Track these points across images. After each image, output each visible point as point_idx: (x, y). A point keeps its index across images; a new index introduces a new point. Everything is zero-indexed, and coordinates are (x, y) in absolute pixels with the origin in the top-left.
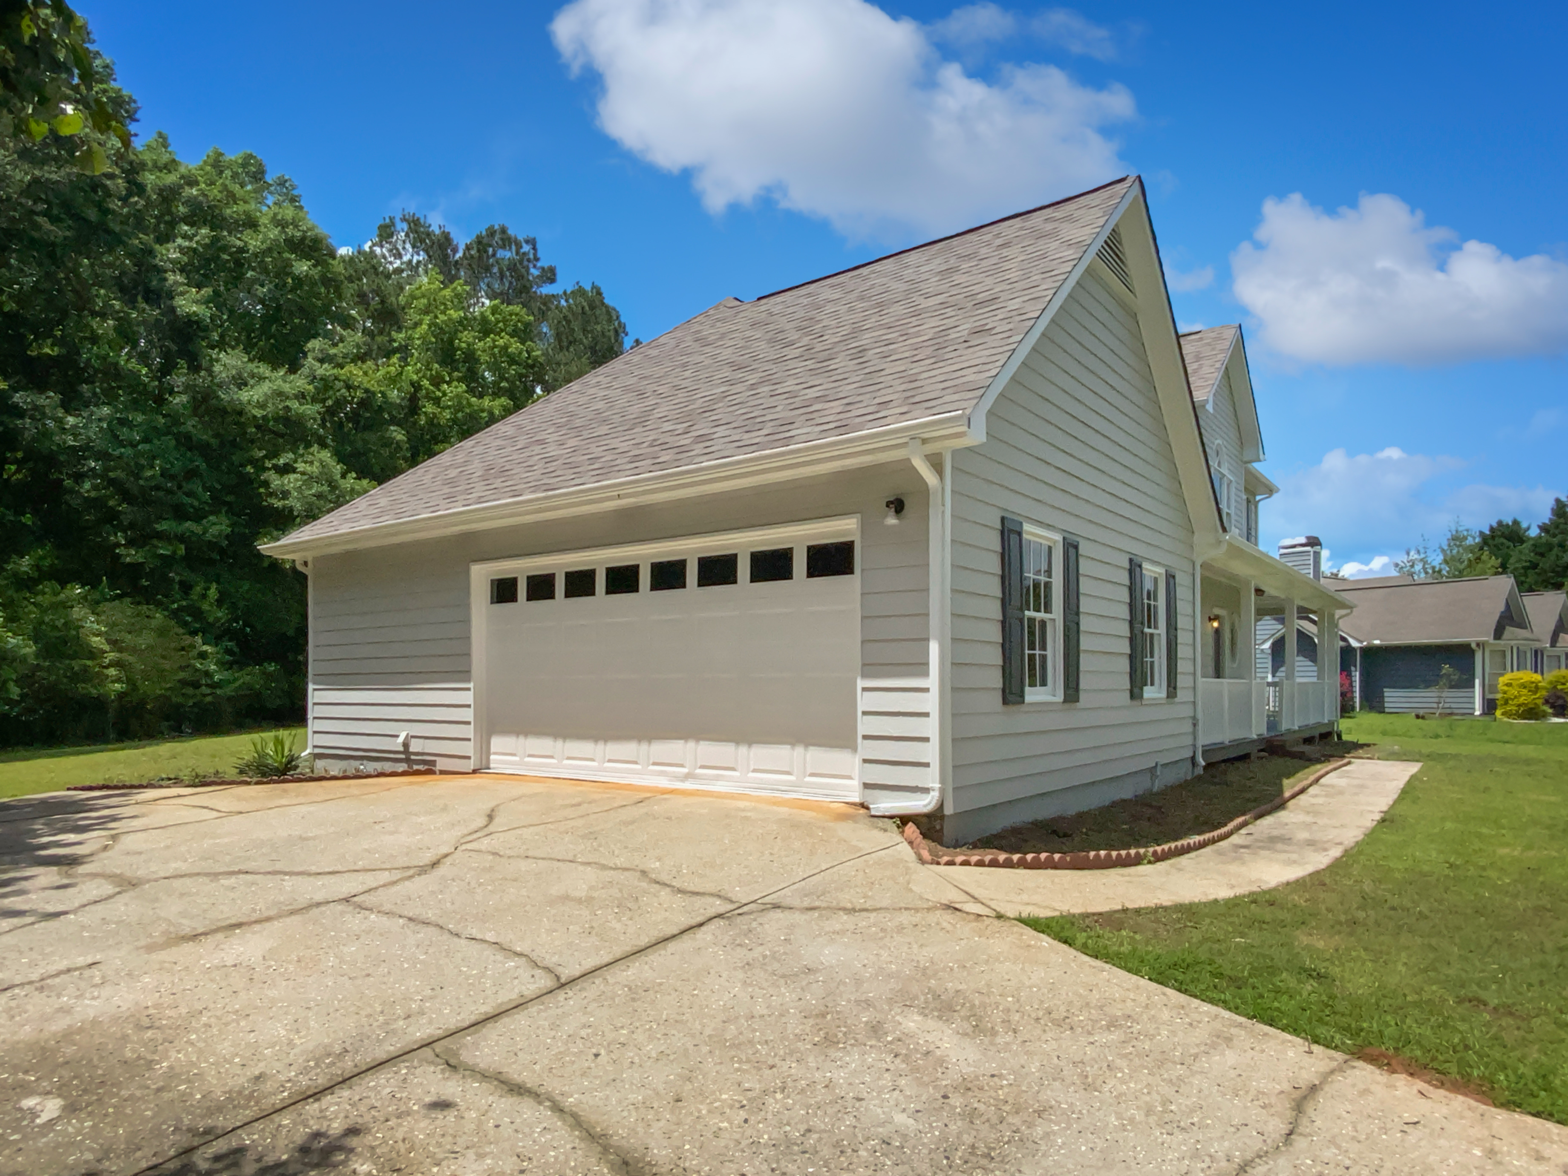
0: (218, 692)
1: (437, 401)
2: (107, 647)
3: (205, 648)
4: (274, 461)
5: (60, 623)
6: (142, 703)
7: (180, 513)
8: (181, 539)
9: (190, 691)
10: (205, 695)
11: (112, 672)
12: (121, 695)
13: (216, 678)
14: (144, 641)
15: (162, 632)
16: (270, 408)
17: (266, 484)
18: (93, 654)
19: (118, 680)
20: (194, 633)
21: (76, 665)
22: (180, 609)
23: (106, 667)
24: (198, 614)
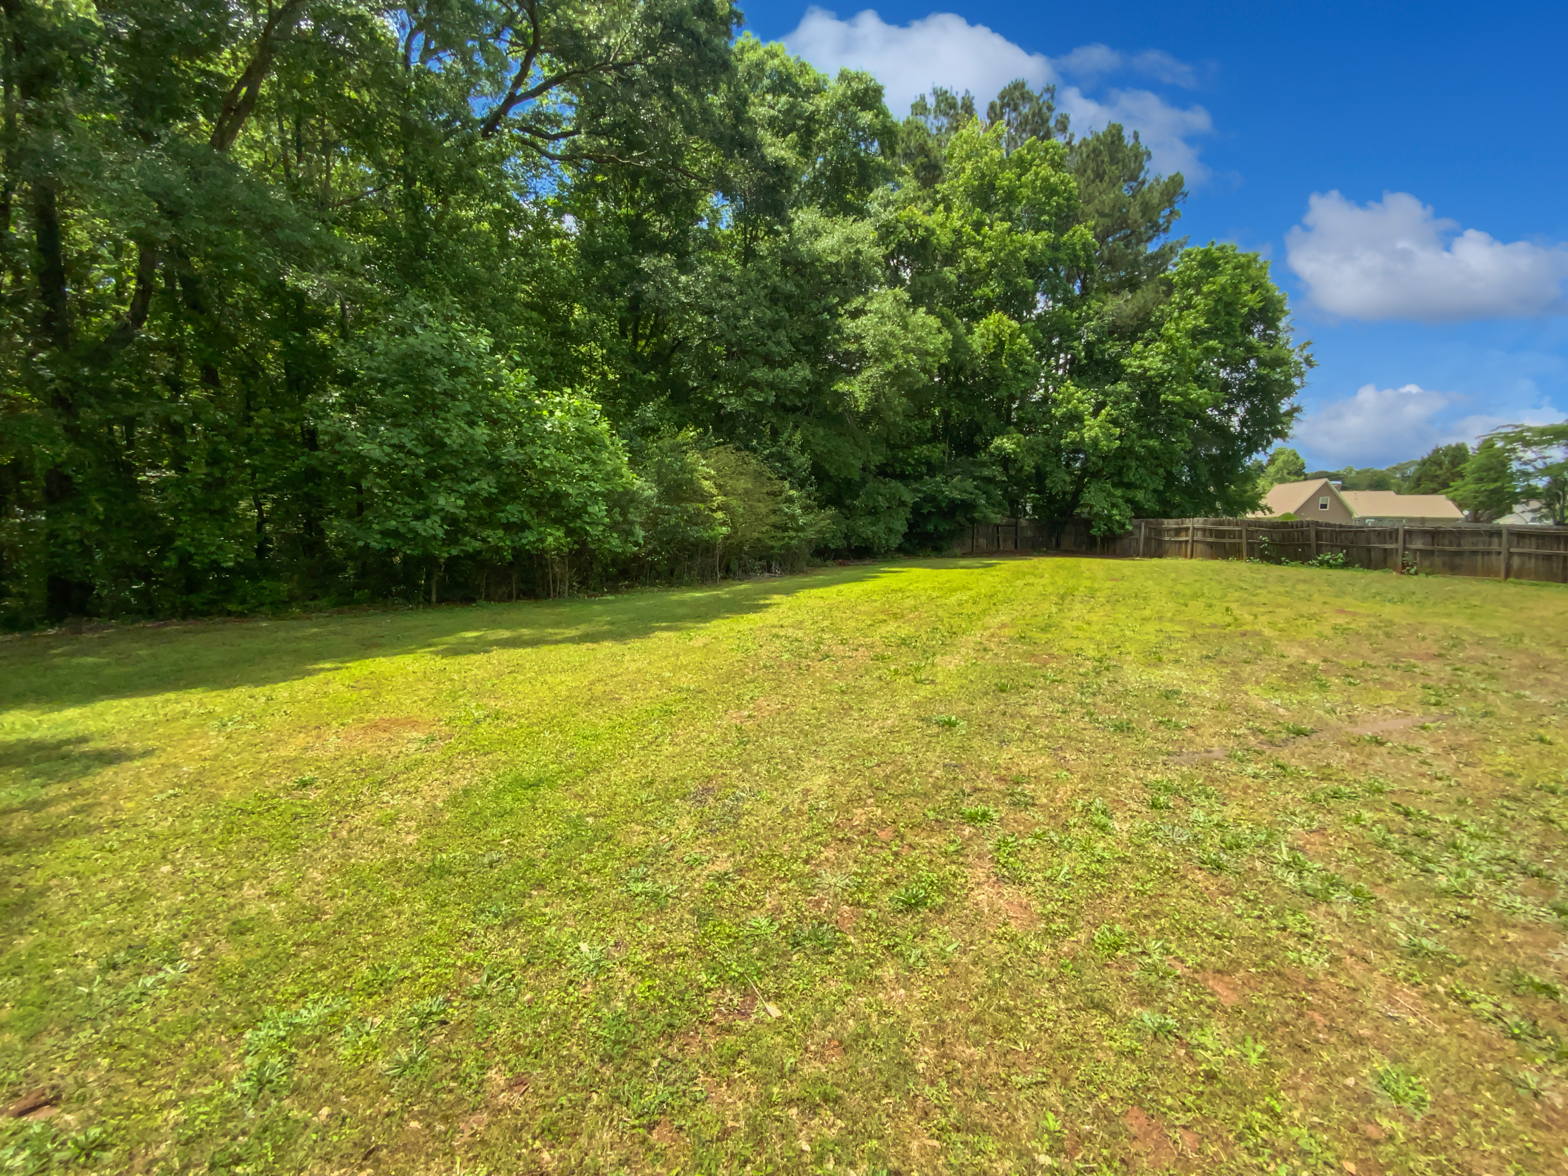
0: (801, 534)
1: (979, 245)
2: (714, 491)
3: (792, 492)
4: (847, 307)
5: (677, 466)
6: (740, 545)
7: (769, 361)
8: (772, 386)
9: (779, 534)
10: (791, 538)
11: (720, 515)
12: (727, 538)
13: (801, 522)
14: (743, 484)
15: (758, 475)
16: (844, 252)
17: (839, 330)
18: (705, 498)
19: (724, 524)
20: (783, 478)
21: (691, 507)
22: (771, 455)
23: (713, 511)
24: (783, 458)
